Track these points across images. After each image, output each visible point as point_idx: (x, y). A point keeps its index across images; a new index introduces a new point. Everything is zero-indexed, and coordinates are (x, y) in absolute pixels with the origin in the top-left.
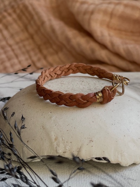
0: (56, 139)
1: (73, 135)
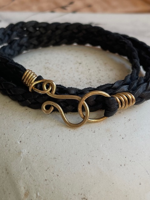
0: (26, 195)
1: (55, 187)
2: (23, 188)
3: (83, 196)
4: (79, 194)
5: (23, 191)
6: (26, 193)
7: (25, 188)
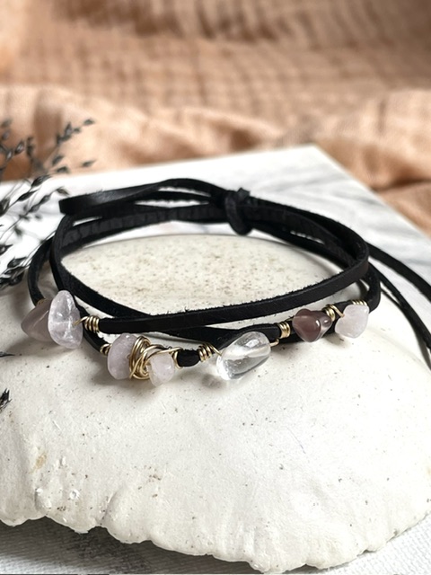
0: (40, 462)
1: (98, 450)
2: (36, 448)
3: (152, 472)
4: (145, 466)
5: (34, 453)
6: (40, 457)
7: (39, 449)
